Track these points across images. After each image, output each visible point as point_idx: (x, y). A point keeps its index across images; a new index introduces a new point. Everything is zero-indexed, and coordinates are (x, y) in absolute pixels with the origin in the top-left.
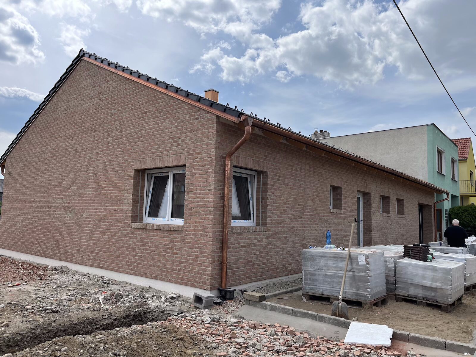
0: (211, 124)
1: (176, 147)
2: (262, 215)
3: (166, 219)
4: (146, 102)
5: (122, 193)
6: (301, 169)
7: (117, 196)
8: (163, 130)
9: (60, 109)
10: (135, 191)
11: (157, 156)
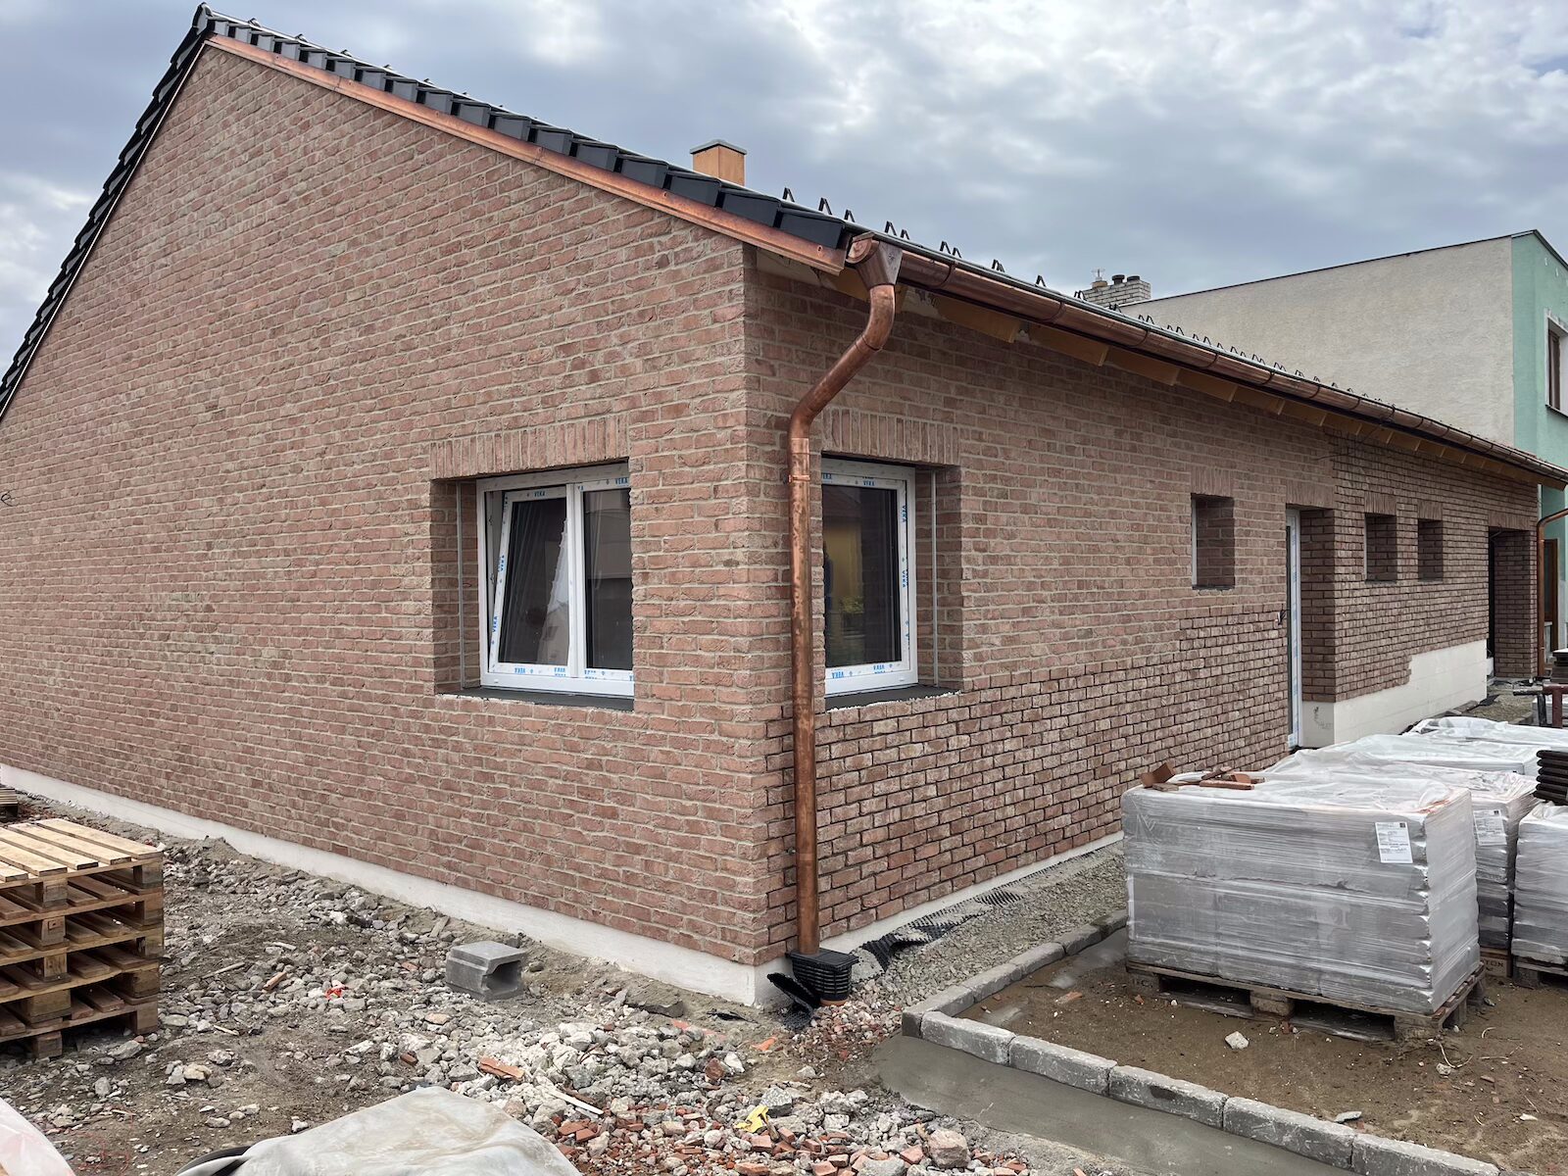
0: (724, 284)
1: (583, 388)
2: (942, 641)
3: (569, 670)
4: (457, 207)
5: (392, 571)
6: (1084, 442)
7: (375, 585)
8: (531, 317)
9: (145, 249)
10: (442, 565)
11: (515, 424)
